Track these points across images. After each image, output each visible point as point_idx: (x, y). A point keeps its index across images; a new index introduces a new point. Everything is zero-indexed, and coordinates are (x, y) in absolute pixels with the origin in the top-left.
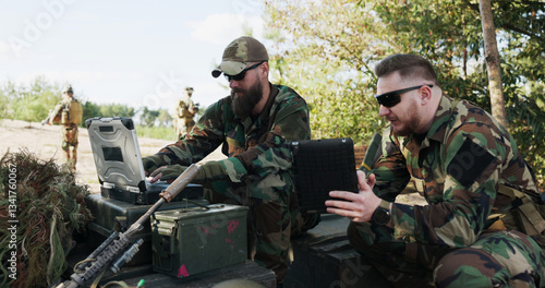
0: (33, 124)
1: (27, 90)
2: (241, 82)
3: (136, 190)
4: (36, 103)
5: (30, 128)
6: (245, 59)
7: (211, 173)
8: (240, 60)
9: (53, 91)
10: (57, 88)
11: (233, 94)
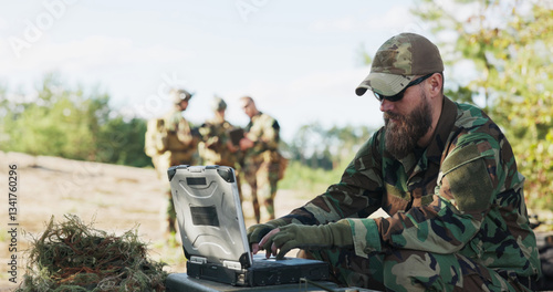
0: (41, 160)
1: (29, 99)
2: (399, 104)
3: (237, 266)
4: (46, 123)
5: (35, 167)
6: (408, 71)
7: (342, 239)
8: (400, 72)
9: (73, 98)
10: (80, 93)
11: (387, 121)
